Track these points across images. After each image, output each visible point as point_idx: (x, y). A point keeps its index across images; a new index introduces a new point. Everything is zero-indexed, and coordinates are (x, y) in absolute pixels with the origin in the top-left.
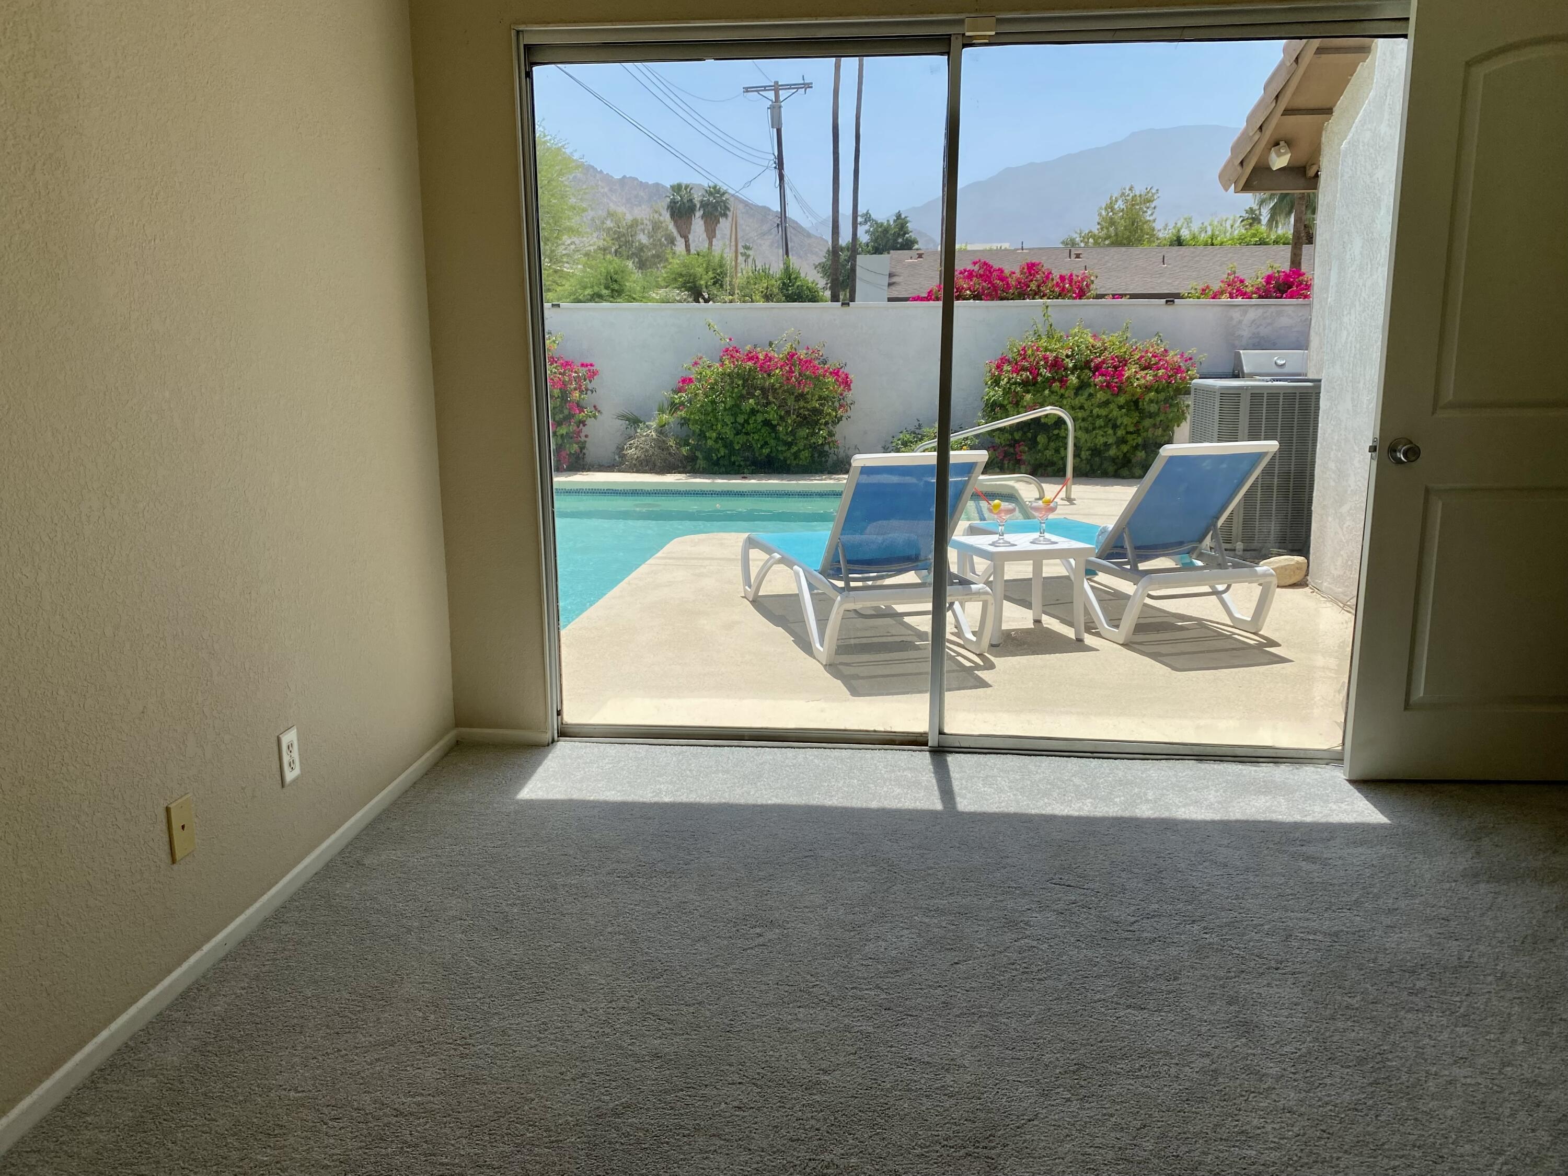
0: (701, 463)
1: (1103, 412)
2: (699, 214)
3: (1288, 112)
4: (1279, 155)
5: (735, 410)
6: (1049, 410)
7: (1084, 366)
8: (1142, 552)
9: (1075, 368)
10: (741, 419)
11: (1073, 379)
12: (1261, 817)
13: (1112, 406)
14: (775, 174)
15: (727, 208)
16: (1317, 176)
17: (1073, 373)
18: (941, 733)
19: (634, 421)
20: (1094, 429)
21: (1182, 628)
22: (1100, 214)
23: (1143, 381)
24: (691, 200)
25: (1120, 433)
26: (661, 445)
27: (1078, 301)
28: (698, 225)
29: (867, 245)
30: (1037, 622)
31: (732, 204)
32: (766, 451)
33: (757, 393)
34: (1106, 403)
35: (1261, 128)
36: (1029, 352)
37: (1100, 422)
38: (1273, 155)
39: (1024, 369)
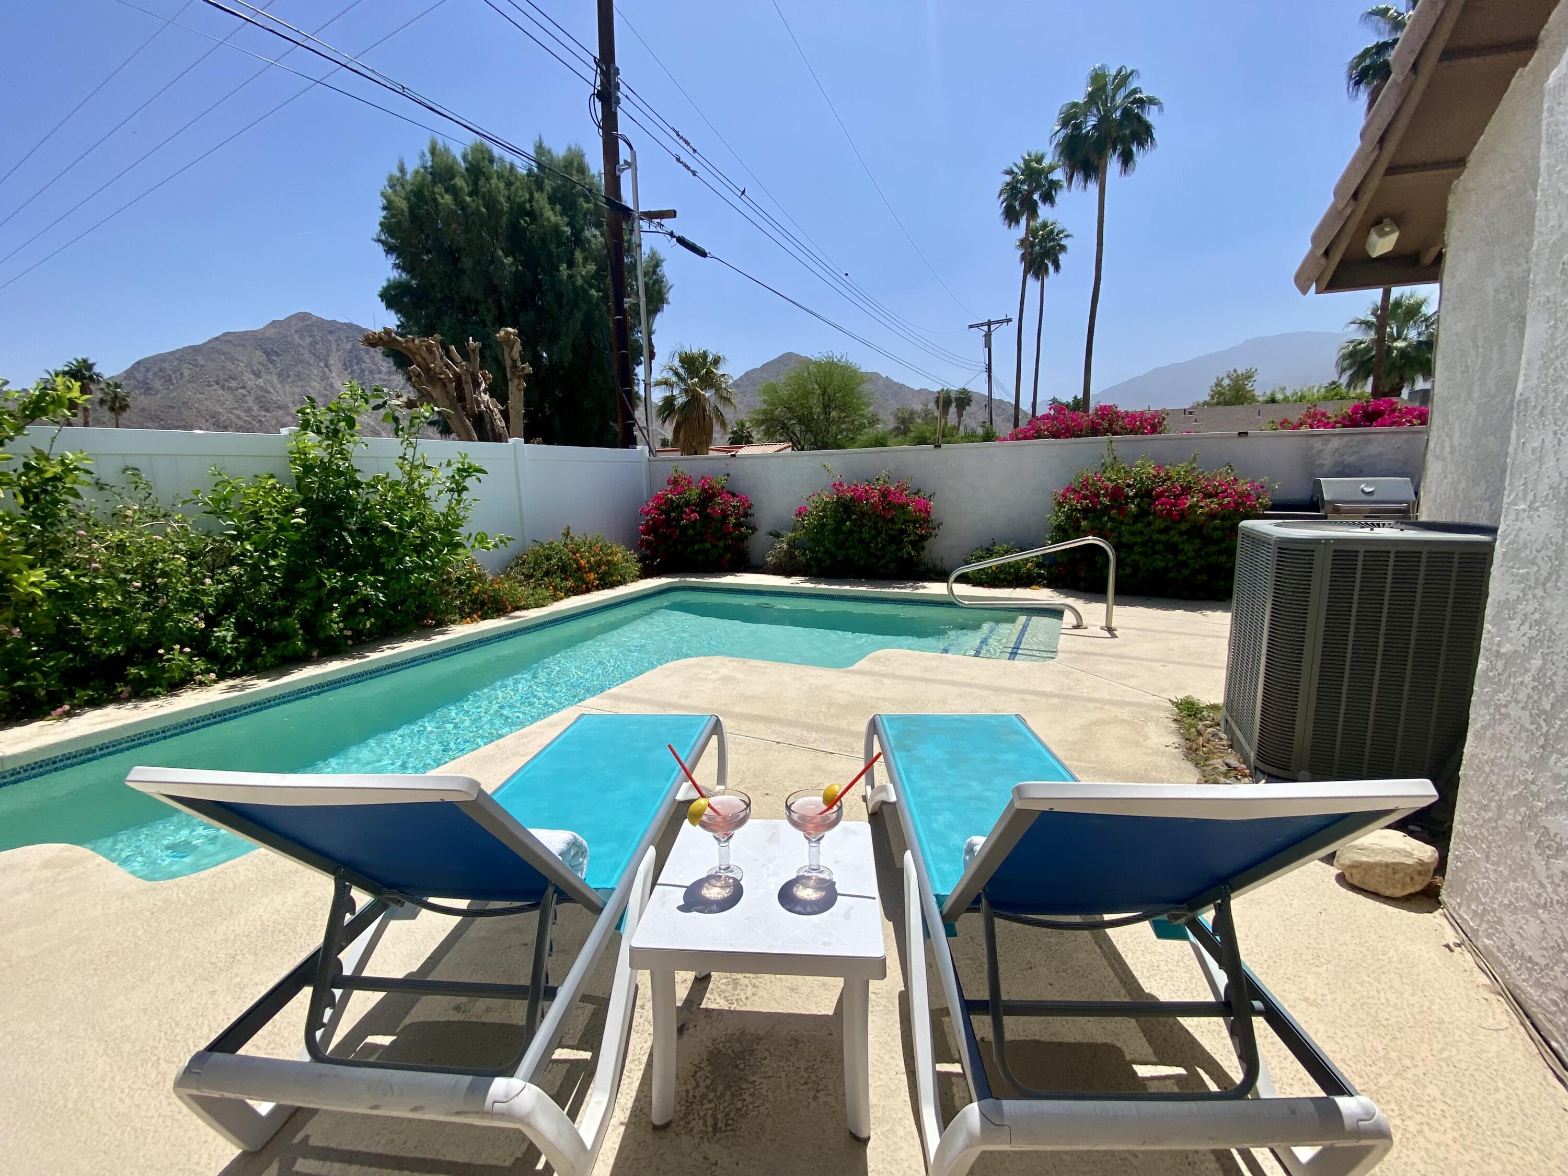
1: (1163, 537)
3: (1393, 170)
4: (1382, 234)
5: (837, 531)
6: (1091, 540)
7: (1145, 494)
9: (1136, 496)
11: (1132, 507)
13: (1172, 532)
14: (985, 375)
15: (968, 399)
17: (1133, 502)
19: (777, 535)
22: (1211, 389)
23: (1207, 509)
24: (949, 398)
25: (1181, 557)
26: (789, 554)
27: (1148, 436)
33: (855, 517)
34: (1166, 530)
35: (1354, 197)
36: (1091, 481)
37: (1160, 547)
38: (1373, 237)
39: (1085, 497)
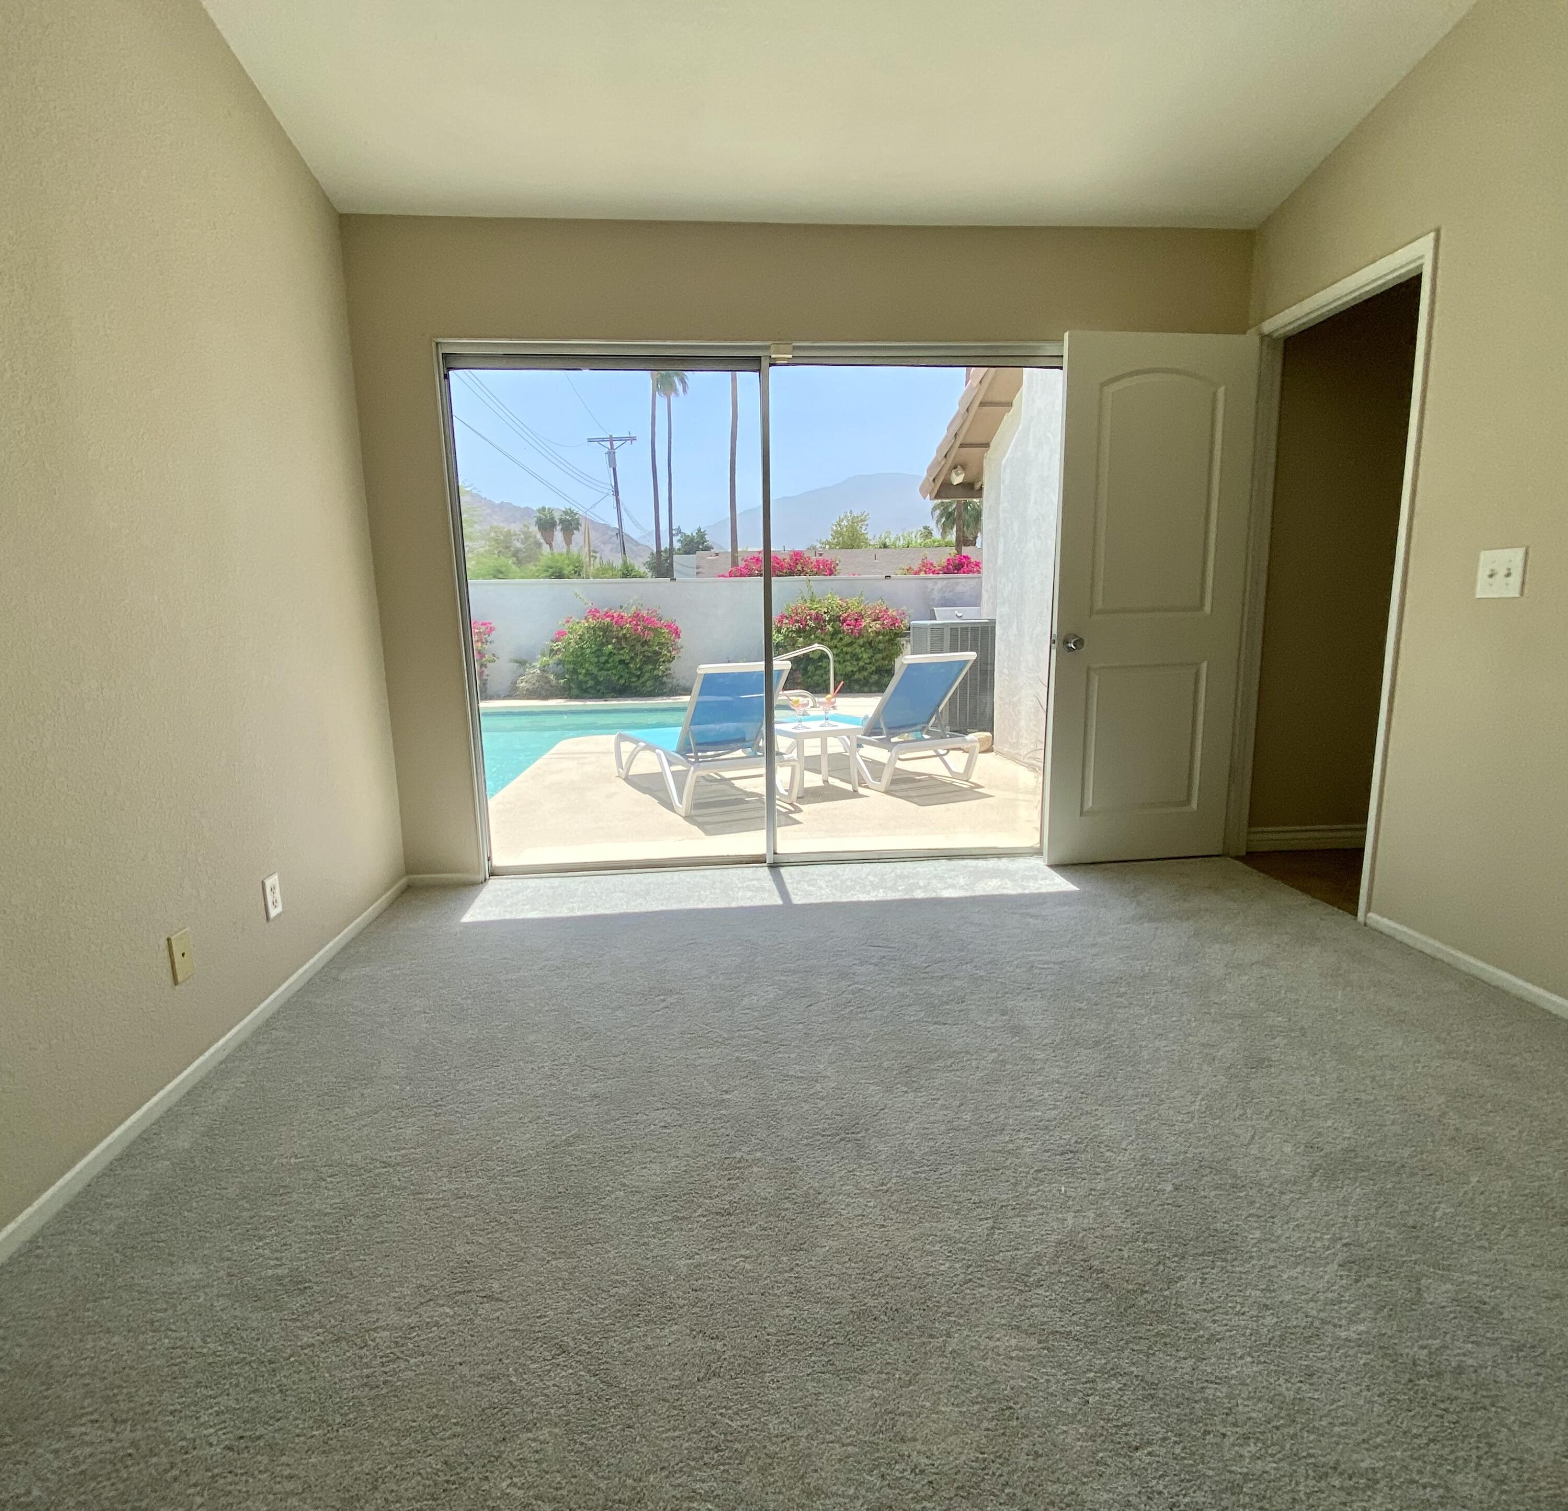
0: (575, 691)
1: (849, 649)
2: (559, 528)
3: (962, 446)
4: (957, 475)
5: (598, 652)
6: (816, 646)
7: (836, 619)
8: (892, 731)
9: (830, 621)
10: (603, 659)
11: (829, 628)
12: (996, 892)
13: (855, 646)
14: (612, 499)
15: (578, 524)
16: (981, 489)
17: (829, 624)
18: (775, 853)
19: (522, 663)
20: (844, 662)
21: (920, 781)
22: (832, 529)
23: (874, 629)
24: (552, 519)
25: (861, 663)
26: (543, 678)
27: (828, 577)
28: (558, 535)
29: (679, 549)
30: (825, 781)
31: (582, 522)
32: (622, 681)
33: (614, 641)
34: (850, 644)
35: (946, 456)
36: (799, 611)
37: (848, 657)
38: (953, 475)
39: (798, 622)
